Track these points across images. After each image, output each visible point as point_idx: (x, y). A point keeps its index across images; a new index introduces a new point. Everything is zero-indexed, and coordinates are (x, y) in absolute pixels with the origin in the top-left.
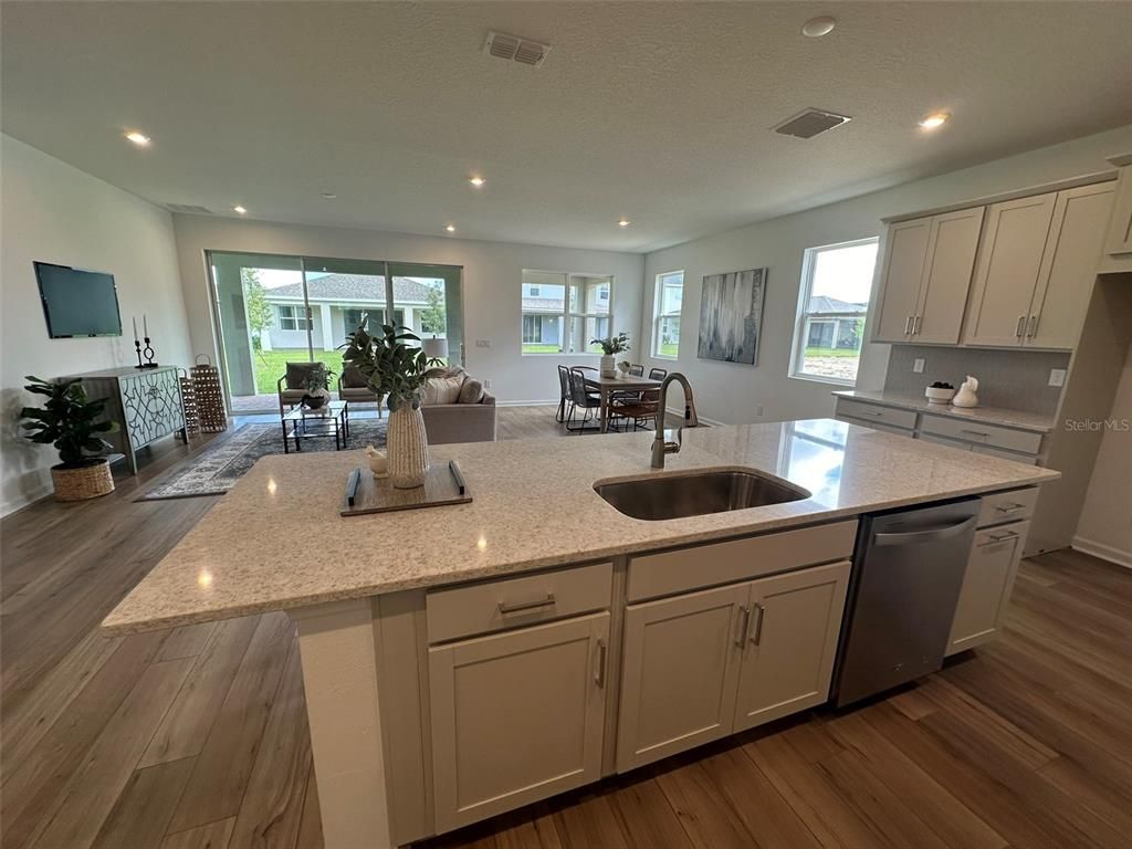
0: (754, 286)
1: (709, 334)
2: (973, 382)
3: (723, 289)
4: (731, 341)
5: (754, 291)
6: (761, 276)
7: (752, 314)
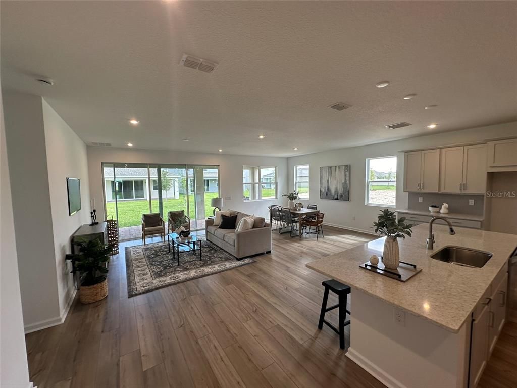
0: (345, 171)
1: (325, 190)
2: (445, 205)
3: (330, 172)
4: (336, 191)
5: (345, 173)
6: (348, 168)
7: (345, 182)
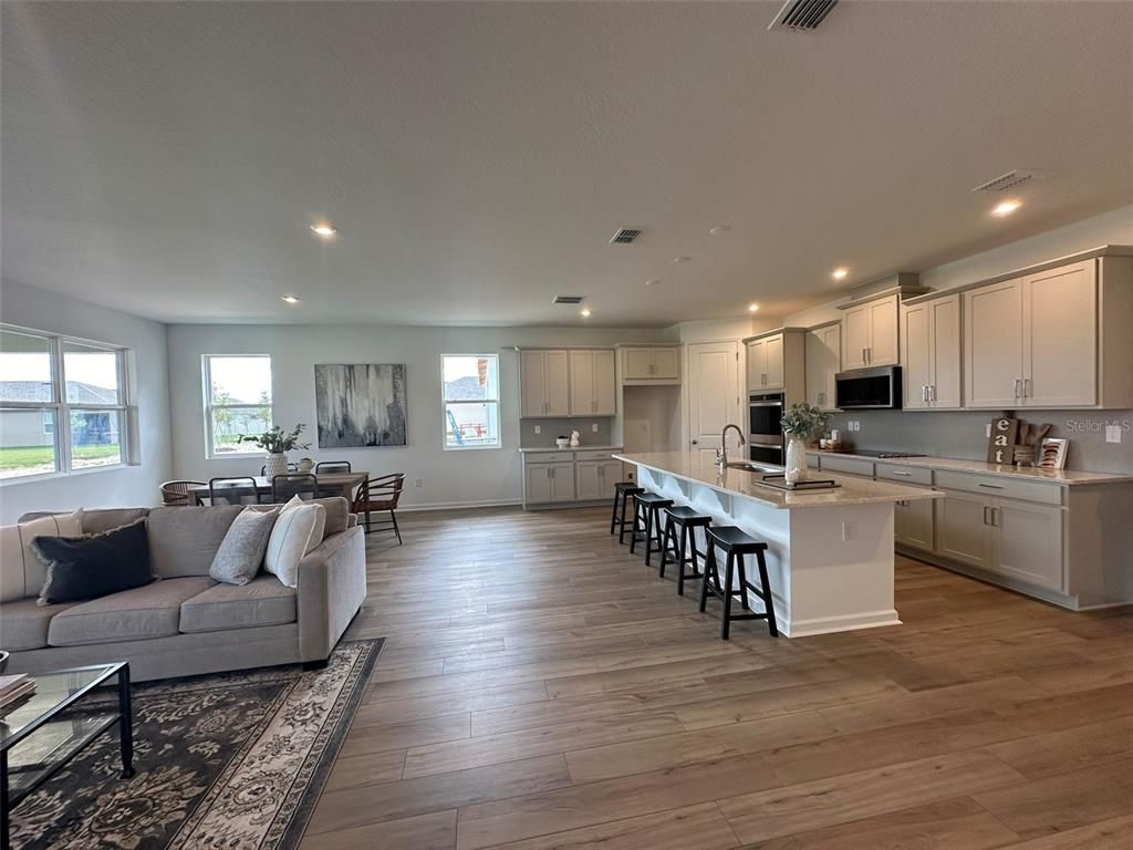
0: (394, 378)
1: (335, 424)
2: (575, 435)
3: (350, 380)
4: (371, 426)
5: (394, 383)
6: (399, 370)
7: (394, 402)
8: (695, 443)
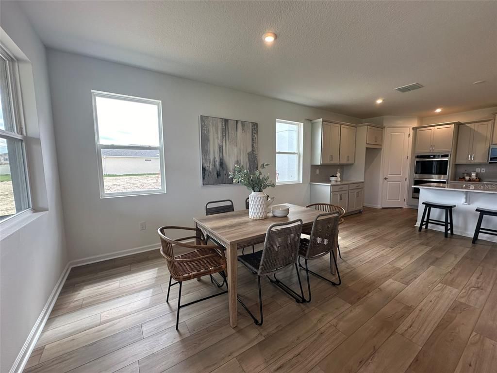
0: (252, 133)
3: (225, 130)
6: (255, 127)
7: (253, 150)
8: (386, 179)
